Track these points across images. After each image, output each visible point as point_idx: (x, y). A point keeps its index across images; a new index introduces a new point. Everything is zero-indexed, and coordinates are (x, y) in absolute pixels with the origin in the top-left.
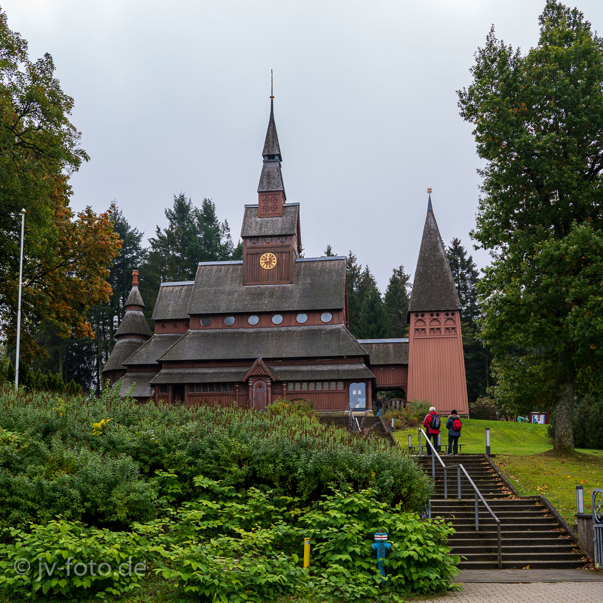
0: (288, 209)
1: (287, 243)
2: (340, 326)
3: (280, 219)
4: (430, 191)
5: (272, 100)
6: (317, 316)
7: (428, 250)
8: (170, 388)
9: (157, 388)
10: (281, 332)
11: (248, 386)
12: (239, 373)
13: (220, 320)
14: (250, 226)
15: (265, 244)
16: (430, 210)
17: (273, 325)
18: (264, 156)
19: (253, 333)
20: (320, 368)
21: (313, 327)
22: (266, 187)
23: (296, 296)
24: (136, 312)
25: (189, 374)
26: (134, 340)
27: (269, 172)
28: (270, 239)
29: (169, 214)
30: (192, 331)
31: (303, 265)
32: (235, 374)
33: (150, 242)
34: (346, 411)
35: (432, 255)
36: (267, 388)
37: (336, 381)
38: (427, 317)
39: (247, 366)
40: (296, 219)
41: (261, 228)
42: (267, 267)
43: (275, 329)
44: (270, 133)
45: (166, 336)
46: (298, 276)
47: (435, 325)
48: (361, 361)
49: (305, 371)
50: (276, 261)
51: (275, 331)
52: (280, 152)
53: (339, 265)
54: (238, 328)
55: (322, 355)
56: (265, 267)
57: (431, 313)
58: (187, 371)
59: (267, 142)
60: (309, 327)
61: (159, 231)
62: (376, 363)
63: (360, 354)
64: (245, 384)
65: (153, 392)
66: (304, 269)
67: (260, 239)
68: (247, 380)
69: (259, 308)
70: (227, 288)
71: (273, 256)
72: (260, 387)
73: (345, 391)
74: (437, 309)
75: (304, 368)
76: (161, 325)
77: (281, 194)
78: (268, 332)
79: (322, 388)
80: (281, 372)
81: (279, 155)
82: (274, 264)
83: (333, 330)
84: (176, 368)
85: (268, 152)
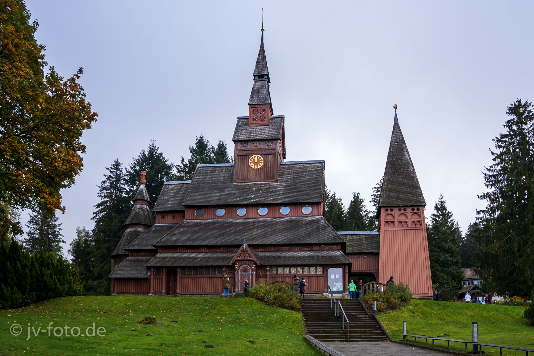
0: (275, 120)
1: (273, 146)
2: (319, 217)
3: (267, 127)
4: (395, 107)
5: (262, 33)
6: (298, 208)
7: (395, 155)
8: (164, 270)
9: (152, 271)
10: (266, 222)
11: (235, 270)
12: (227, 258)
13: (212, 210)
14: (241, 133)
15: (253, 147)
16: (396, 123)
17: (259, 217)
18: (254, 76)
19: (240, 223)
20: (301, 254)
21: (295, 218)
22: (256, 101)
23: (280, 191)
24: (143, 206)
25: (182, 258)
26: (139, 229)
27: (259, 89)
28: (258, 143)
29: (192, 150)
30: (187, 221)
31: (287, 167)
32: (223, 258)
33: (176, 168)
34: (324, 294)
35: (399, 159)
36: (252, 271)
37: (315, 266)
38: (396, 211)
39: (234, 252)
40: (282, 127)
41: (250, 134)
42: (255, 167)
43: (261, 220)
44: (260, 58)
45: (165, 226)
46: (282, 175)
47: (403, 219)
48: (339, 248)
49: (287, 257)
50: (263, 161)
51: (260, 222)
52: (268, 72)
53: (318, 167)
54: (228, 219)
55: (303, 242)
56: (253, 167)
57: (399, 207)
58: (180, 255)
59: (257, 65)
60: (292, 218)
61: (183, 160)
62: (350, 252)
63: (338, 241)
64: (231, 268)
65: (149, 274)
66: (287, 170)
67: (249, 143)
68: (234, 264)
69: (246, 201)
70: (220, 185)
71: (260, 158)
72: (245, 270)
73: (324, 275)
74: (405, 204)
75: (286, 254)
76: (161, 216)
77: (269, 106)
78: (254, 222)
79: (303, 272)
80: (265, 257)
81: (268, 75)
82: (261, 164)
83: (313, 221)
84: (171, 253)
85: (258, 72)
